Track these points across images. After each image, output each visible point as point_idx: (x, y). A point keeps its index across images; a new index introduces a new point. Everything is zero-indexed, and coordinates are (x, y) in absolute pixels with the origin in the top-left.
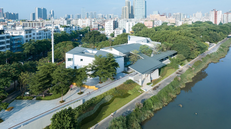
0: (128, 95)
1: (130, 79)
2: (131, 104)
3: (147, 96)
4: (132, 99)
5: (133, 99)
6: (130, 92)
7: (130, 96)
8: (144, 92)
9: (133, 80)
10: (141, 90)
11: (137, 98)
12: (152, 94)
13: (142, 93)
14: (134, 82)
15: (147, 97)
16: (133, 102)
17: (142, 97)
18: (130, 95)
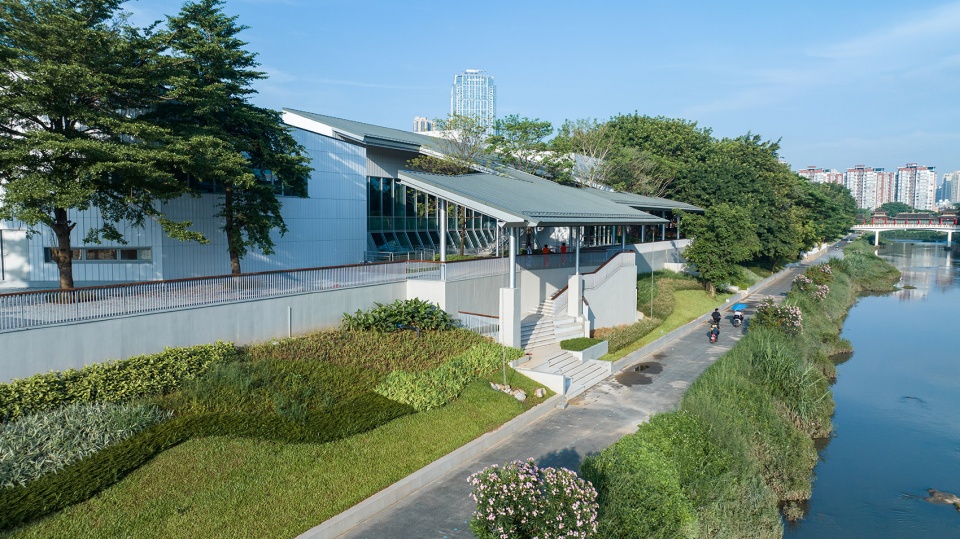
0: (376, 413)
1: (410, 297)
2: (406, 510)
3: (586, 427)
4: (420, 458)
5: (431, 455)
6: (398, 388)
7: (397, 425)
8: (550, 394)
9: (443, 307)
10: (515, 380)
11: (489, 442)
12: (632, 413)
13: (530, 402)
14: (446, 323)
15: (587, 433)
16: (440, 490)
17: (541, 432)
18: (399, 411)
